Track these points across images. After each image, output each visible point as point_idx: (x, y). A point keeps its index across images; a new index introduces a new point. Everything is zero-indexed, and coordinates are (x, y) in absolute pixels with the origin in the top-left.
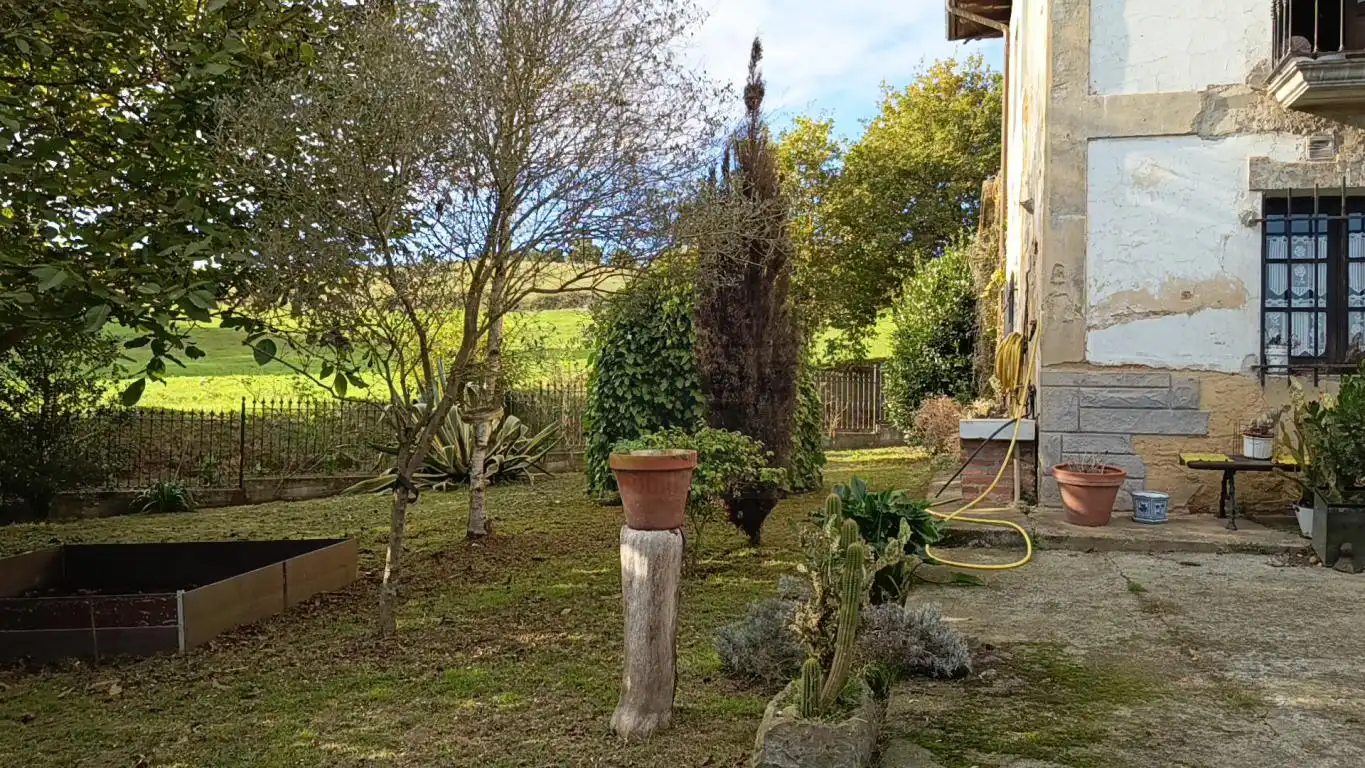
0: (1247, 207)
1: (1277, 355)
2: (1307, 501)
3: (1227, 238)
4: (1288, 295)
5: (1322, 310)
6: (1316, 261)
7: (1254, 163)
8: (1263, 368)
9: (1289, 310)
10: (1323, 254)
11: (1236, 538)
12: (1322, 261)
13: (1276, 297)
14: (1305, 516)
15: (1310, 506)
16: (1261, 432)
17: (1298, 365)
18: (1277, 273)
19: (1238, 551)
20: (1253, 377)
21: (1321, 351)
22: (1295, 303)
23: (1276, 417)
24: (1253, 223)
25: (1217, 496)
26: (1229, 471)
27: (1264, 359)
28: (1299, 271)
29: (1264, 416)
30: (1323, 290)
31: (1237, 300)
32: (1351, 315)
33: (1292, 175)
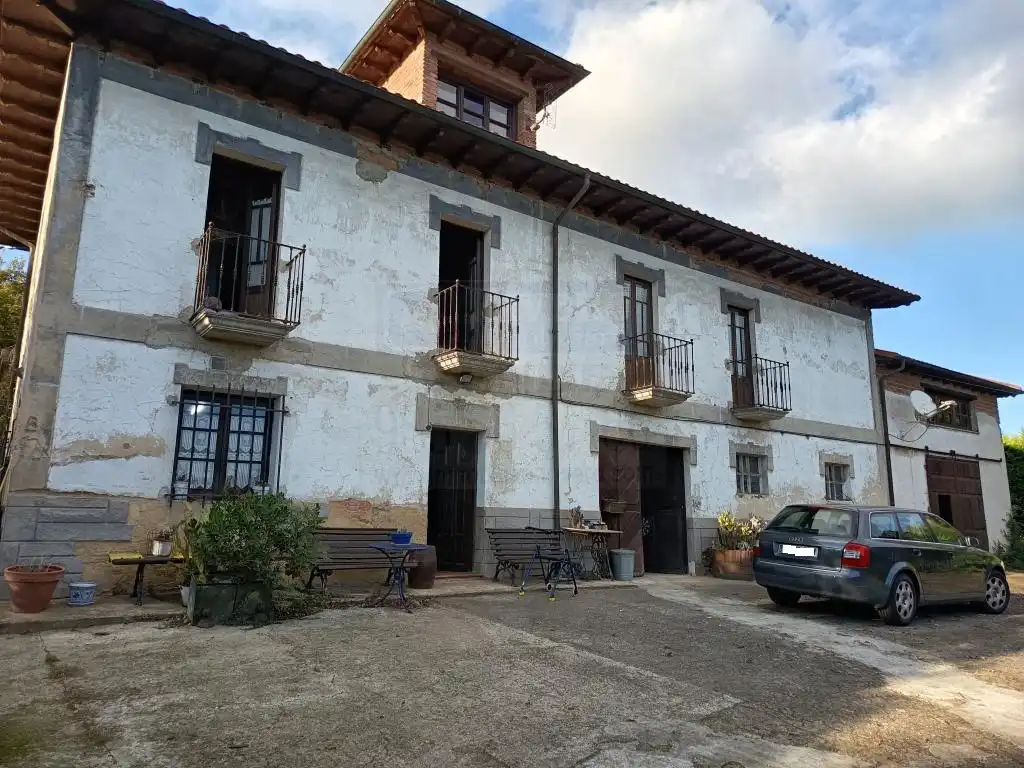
0: (172, 393)
1: (182, 488)
2: (186, 583)
3: (157, 411)
4: (193, 450)
5: (212, 460)
6: (210, 430)
7: (177, 366)
8: (172, 495)
9: (192, 460)
10: (215, 426)
11: (139, 612)
12: (213, 431)
13: (185, 451)
14: (185, 591)
15: (188, 586)
16: (164, 538)
17: (194, 494)
18: (187, 436)
19: (139, 620)
20: (164, 502)
21: (209, 487)
22: (196, 456)
23: (175, 529)
24: (174, 403)
25: (133, 583)
26: (141, 564)
27: (173, 490)
28: (202, 436)
29: (168, 528)
30: (213, 448)
31: (158, 452)
32: (229, 464)
33: (201, 378)
